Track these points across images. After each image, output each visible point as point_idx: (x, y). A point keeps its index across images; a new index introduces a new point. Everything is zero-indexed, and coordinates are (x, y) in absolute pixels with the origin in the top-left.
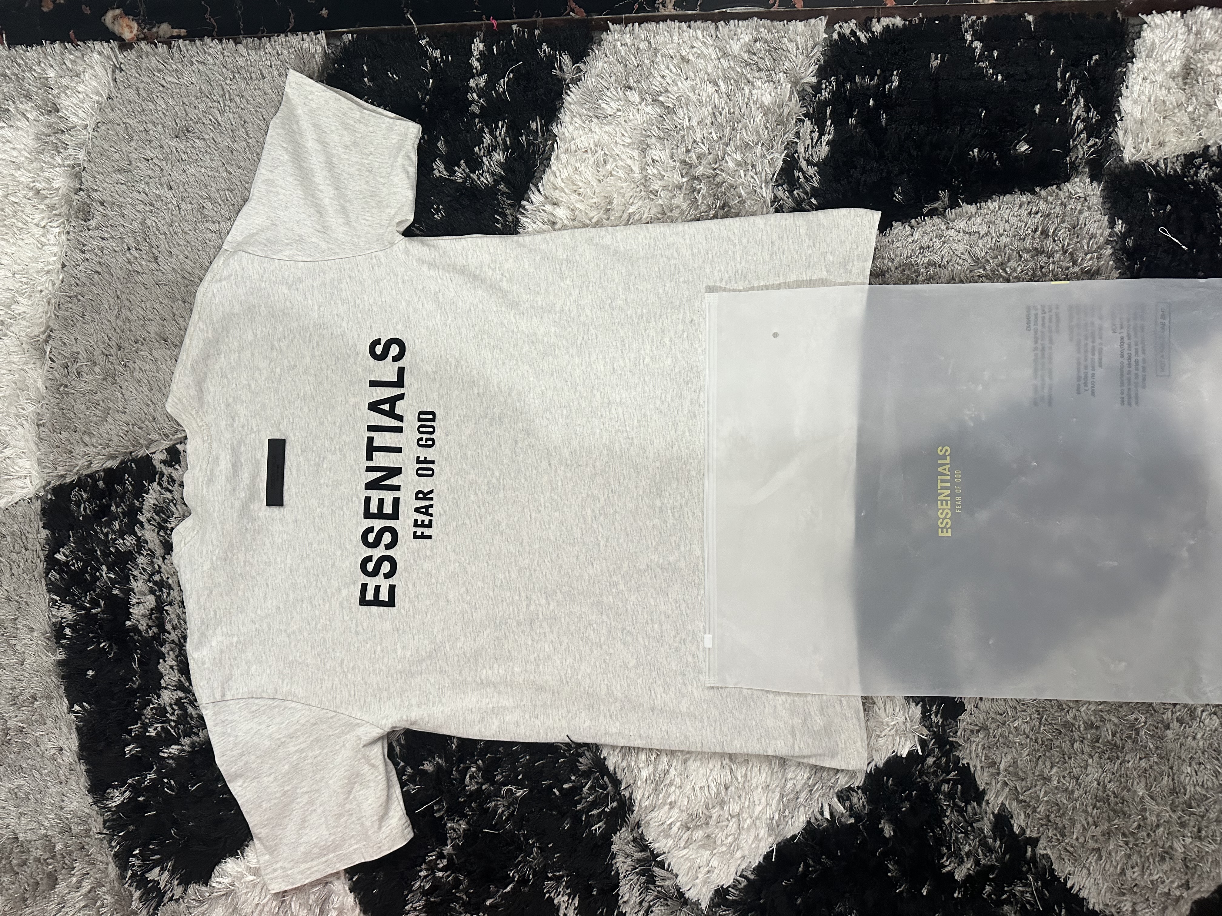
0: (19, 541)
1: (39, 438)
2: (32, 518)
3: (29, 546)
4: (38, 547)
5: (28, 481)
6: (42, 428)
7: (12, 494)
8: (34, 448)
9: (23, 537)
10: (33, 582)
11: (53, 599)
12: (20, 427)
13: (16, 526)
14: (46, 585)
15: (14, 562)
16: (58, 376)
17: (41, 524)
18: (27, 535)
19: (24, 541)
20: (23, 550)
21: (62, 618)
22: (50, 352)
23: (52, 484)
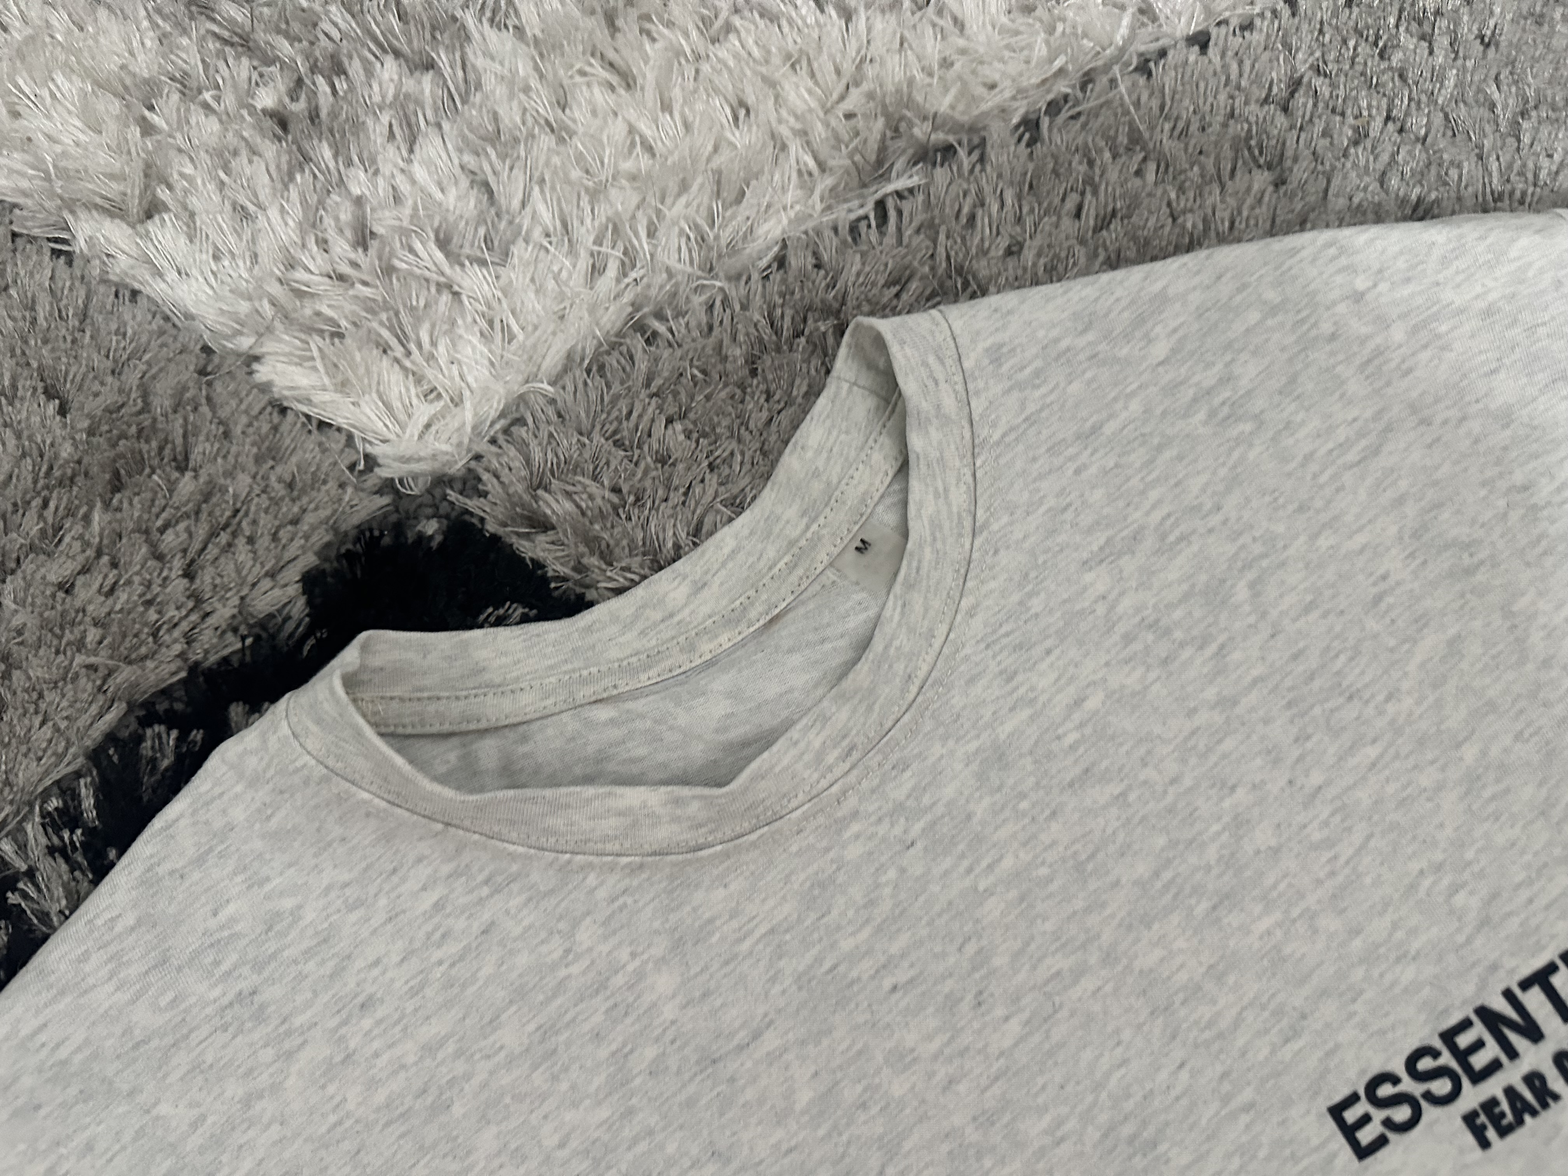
0: (202, 531)
1: (597, 355)
2: (310, 519)
3: (206, 578)
4: (224, 613)
5: (424, 411)
6: (638, 343)
7: (343, 386)
8: (552, 360)
9: (224, 538)
10: (86, 685)
11: (75, 796)
12: (584, 263)
13: (244, 480)
14: (111, 737)
15: (114, 565)
16: (849, 275)
17: (310, 560)
18: (241, 542)
19: (212, 551)
20: (178, 564)
21: (31, 874)
22: (899, 195)
23: (473, 504)
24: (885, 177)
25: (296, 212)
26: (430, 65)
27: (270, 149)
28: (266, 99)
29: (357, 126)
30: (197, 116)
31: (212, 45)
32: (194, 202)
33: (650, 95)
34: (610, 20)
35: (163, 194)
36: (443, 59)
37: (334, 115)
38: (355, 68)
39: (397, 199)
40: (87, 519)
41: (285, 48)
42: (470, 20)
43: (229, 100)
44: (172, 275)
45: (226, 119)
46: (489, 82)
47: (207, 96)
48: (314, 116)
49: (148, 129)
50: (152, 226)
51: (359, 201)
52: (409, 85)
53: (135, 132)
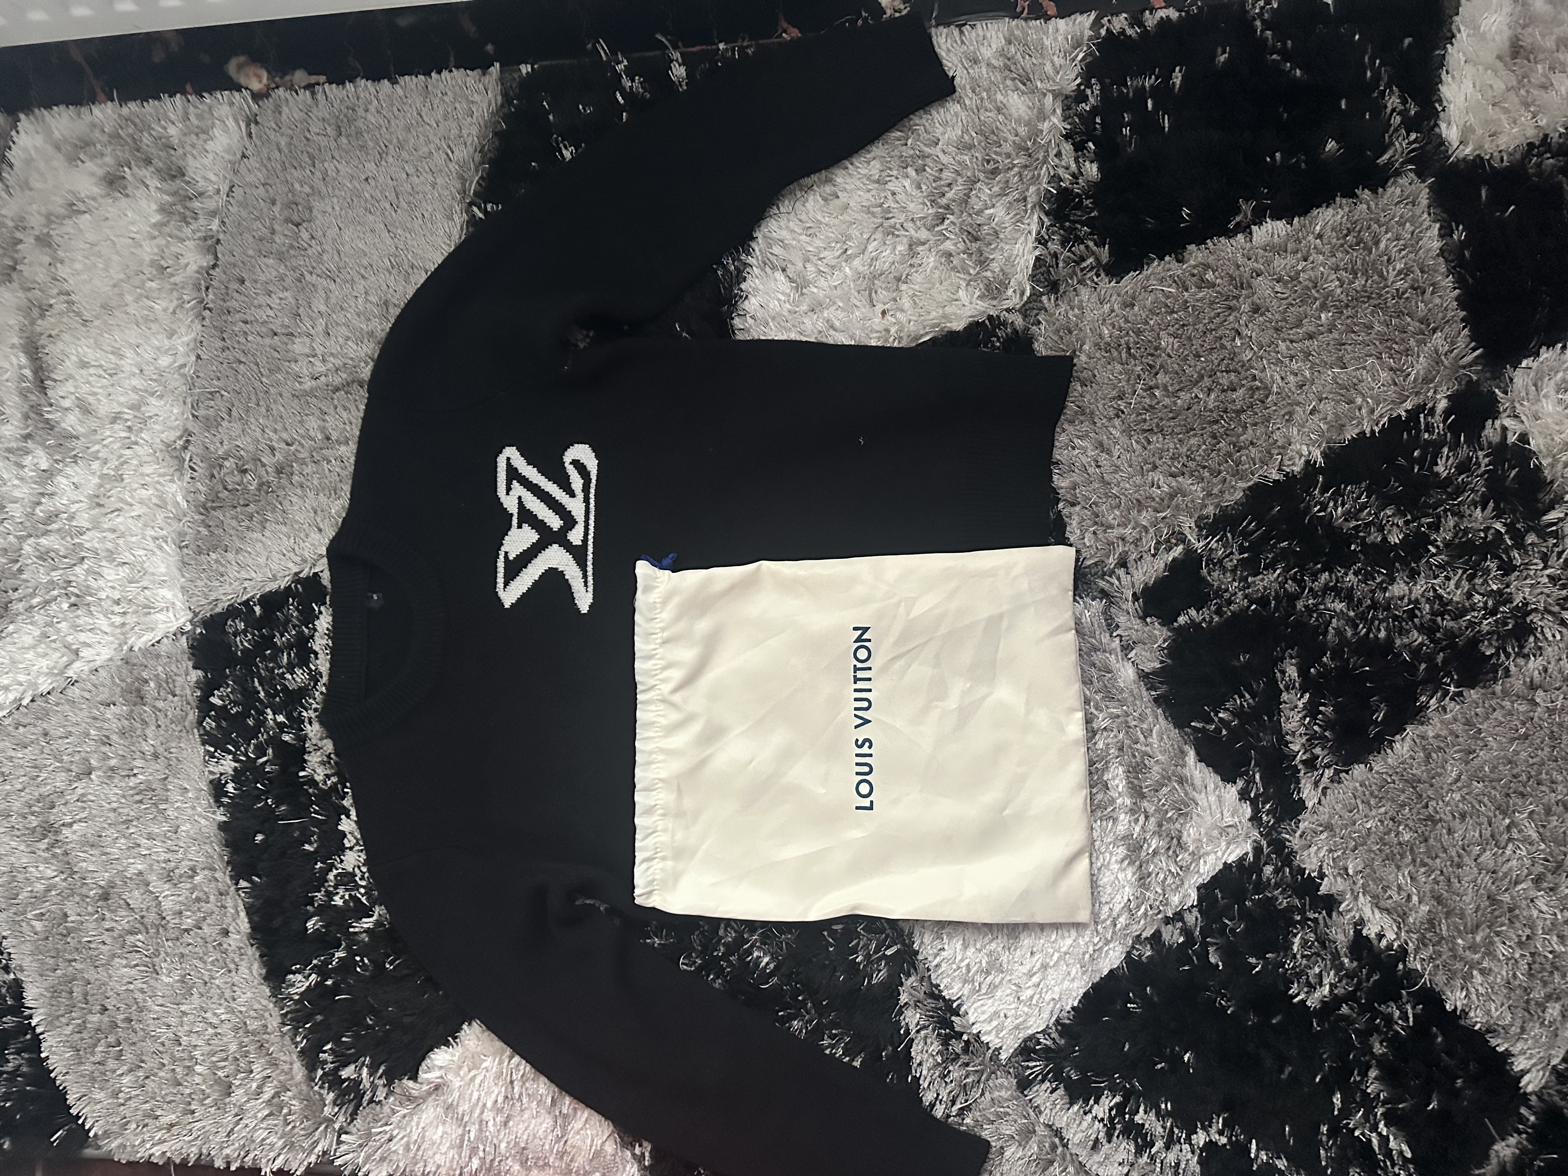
0: (165, 685)
1: (183, 563)
2: (179, 657)
3: (177, 691)
4: (188, 692)
5: (171, 615)
6: (185, 550)
7: (153, 629)
8: (177, 573)
9: (170, 681)
10: (184, 734)
11: (209, 751)
12: (158, 551)
13: (160, 669)
14: (200, 735)
15: (160, 711)
16: (201, 488)
17: (190, 664)
18: (174, 678)
19: (171, 685)
20: (170, 697)
21: (222, 773)
22: (191, 460)
23: (200, 616)
24: (184, 460)
25: (101, 616)
26: (83, 558)
27: (79, 612)
28: (65, 606)
29: (88, 587)
30: (59, 626)
31: (42, 611)
32: (82, 640)
33: (126, 507)
34: (99, 505)
35: (74, 647)
36: (84, 554)
37: (80, 590)
38: (72, 578)
39: (113, 588)
40: (145, 712)
41: (55, 593)
42: (77, 540)
43: (61, 615)
44: (97, 658)
45: (65, 620)
46: (97, 545)
47: (55, 620)
48: (77, 596)
49: (54, 641)
50: (81, 654)
51: (107, 597)
52: (86, 567)
53: (53, 645)
